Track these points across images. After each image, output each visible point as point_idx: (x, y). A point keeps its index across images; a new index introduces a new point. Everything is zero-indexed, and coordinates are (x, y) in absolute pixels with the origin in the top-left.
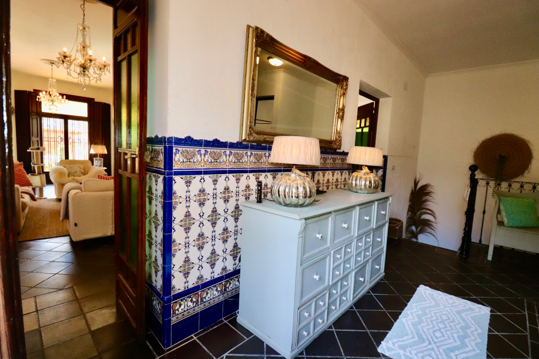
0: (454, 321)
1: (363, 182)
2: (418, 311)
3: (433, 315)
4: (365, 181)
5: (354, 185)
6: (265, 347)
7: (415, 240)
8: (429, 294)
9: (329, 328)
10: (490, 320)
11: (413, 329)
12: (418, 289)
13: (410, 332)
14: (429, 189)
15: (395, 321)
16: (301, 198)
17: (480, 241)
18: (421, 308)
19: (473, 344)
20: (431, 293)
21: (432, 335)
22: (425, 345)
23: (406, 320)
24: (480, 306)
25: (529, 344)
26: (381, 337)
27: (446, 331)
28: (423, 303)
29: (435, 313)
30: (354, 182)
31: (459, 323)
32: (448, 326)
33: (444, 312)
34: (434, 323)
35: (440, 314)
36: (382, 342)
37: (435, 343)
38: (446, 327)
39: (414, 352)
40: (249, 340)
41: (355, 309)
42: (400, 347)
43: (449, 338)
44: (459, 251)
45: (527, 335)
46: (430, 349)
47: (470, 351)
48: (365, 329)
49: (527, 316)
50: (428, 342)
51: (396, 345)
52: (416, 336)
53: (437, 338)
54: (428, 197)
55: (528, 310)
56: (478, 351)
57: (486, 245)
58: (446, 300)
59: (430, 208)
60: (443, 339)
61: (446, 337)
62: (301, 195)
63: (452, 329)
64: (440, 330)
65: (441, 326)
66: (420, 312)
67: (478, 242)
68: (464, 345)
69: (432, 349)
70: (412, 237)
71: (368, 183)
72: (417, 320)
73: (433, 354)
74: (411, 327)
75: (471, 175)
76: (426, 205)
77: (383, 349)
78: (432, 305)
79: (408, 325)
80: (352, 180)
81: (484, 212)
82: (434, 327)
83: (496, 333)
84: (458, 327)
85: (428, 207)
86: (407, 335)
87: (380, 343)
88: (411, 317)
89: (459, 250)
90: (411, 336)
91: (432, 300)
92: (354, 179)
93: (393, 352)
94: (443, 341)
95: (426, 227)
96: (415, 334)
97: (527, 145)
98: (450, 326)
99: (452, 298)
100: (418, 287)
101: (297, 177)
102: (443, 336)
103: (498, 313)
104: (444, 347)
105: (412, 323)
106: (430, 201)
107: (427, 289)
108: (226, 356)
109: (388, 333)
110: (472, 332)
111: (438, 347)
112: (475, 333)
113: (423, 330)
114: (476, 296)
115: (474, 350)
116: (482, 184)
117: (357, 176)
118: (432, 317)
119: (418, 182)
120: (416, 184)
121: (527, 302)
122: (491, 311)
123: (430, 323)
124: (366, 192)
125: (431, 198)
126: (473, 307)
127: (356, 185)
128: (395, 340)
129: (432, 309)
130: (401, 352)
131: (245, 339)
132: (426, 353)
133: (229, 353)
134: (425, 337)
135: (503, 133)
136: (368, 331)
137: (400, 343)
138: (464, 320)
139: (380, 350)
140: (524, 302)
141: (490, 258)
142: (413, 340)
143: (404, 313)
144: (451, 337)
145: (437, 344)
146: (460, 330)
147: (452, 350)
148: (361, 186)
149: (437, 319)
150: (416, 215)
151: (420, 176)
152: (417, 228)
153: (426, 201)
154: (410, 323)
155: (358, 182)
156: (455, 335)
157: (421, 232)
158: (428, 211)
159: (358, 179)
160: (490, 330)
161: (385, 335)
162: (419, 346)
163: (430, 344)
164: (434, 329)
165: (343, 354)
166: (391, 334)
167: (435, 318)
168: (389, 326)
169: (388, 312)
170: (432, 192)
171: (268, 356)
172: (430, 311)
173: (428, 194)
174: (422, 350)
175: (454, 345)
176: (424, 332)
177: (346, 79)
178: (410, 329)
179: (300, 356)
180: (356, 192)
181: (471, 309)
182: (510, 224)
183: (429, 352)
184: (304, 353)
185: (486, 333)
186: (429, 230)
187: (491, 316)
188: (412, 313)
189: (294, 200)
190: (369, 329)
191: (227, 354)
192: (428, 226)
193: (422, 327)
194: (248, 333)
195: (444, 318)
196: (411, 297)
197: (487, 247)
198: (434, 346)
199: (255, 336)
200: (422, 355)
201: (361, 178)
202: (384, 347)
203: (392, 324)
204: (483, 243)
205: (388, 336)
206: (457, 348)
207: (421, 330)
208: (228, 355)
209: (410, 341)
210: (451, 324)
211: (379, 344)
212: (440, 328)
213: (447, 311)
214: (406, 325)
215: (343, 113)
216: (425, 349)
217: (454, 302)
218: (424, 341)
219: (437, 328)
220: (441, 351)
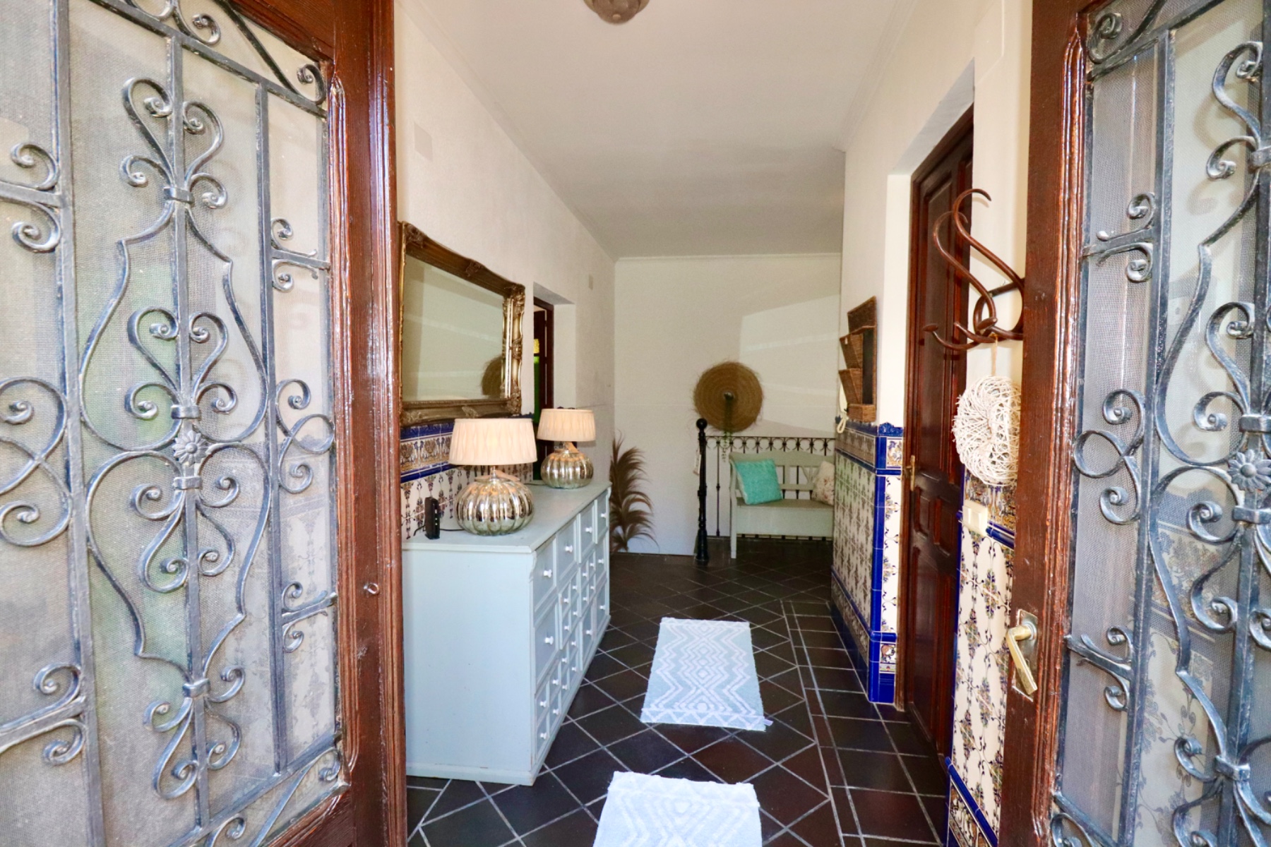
0: (715, 652)
1: (571, 470)
2: (671, 654)
3: (690, 652)
4: (574, 468)
5: (556, 476)
6: (481, 786)
7: (622, 550)
8: (677, 627)
9: (564, 721)
10: (752, 637)
11: (673, 679)
12: (661, 624)
13: (671, 684)
14: (637, 458)
15: (648, 677)
16: (517, 517)
17: (718, 532)
18: (673, 650)
19: (741, 670)
20: (679, 625)
21: (697, 677)
22: (692, 692)
23: (662, 671)
24: (738, 623)
25: (794, 650)
26: (638, 705)
27: (710, 666)
28: (673, 642)
29: (691, 650)
30: (555, 472)
31: (722, 652)
32: (711, 661)
33: (702, 645)
34: (694, 662)
35: (698, 648)
36: (643, 710)
37: (703, 685)
38: (709, 662)
39: (684, 704)
40: (446, 791)
41: (589, 683)
42: (667, 706)
43: (716, 674)
44: (696, 555)
45: (790, 642)
46: (699, 695)
47: (740, 681)
48: (614, 703)
49: (786, 620)
50: (695, 688)
51: (661, 706)
52: (680, 686)
53: (703, 679)
54: (636, 471)
55: (786, 613)
56: (748, 677)
57: (725, 537)
58: (699, 628)
59: (641, 491)
60: (709, 677)
61: (713, 674)
62: (518, 511)
63: (716, 662)
64: (703, 668)
65: (703, 663)
66: (674, 655)
67: (715, 534)
68: (733, 676)
69: (702, 694)
70: (619, 547)
71: (578, 470)
72: (673, 666)
73: (704, 698)
74: (670, 677)
75: (700, 434)
76: (635, 487)
77: (647, 717)
78: (684, 640)
79: (666, 676)
80: (552, 467)
81: (718, 487)
82: (696, 667)
83: (761, 650)
84: (721, 657)
85: (637, 489)
86: (669, 688)
87: (641, 712)
88: (665, 665)
89: (695, 552)
90: (673, 688)
91: (683, 635)
92: (555, 465)
93: (660, 715)
94: (711, 679)
95: (638, 525)
96: (677, 684)
97: (755, 378)
98: (713, 660)
99: (704, 624)
100: (660, 621)
101: (506, 484)
102: (709, 674)
103: (758, 626)
104: (714, 686)
105: (669, 672)
106: (639, 479)
107: (672, 622)
108: (423, 828)
109: (644, 696)
110: (737, 658)
111: (707, 689)
112: (741, 658)
113: (684, 675)
114: (730, 612)
115: (744, 678)
116: (711, 444)
117: (559, 461)
118: (690, 656)
119: (618, 448)
120: (615, 451)
121: (784, 603)
122: (751, 626)
123: (690, 664)
124: (577, 485)
125: (640, 472)
126: (730, 627)
127: (560, 475)
128: (657, 701)
129: (687, 646)
130: (670, 711)
131: (439, 792)
132: (696, 701)
133: (424, 822)
134: (690, 683)
135: (726, 361)
136: (619, 703)
137: (664, 702)
138: (726, 647)
139: (643, 720)
140: (780, 604)
141: (734, 555)
142: (678, 692)
143: (655, 662)
144: (717, 672)
145: (706, 686)
146: (725, 660)
147: (722, 686)
148: (569, 475)
149: (696, 656)
150: (621, 507)
151: (621, 434)
152: (624, 530)
153: (633, 479)
154: (667, 673)
155: (562, 470)
156: (721, 668)
157: (632, 533)
158: (639, 497)
159: (563, 464)
160: (754, 650)
161: (642, 700)
162: (687, 696)
163: (698, 688)
164: (697, 670)
165: (600, 744)
166: (648, 696)
167: (693, 656)
168: (644, 687)
169: (635, 669)
170: (641, 462)
171: (493, 795)
172: (685, 649)
173: (634, 466)
174: (691, 699)
175: (723, 679)
176: (687, 678)
177: (520, 289)
178: (669, 680)
179: (542, 773)
180: (560, 488)
181: (730, 631)
182: (752, 501)
183: (700, 698)
184: (546, 767)
185: (751, 653)
186: (643, 529)
187: (753, 632)
188: (665, 660)
189: (507, 523)
190: (619, 700)
191: (421, 824)
192: (641, 523)
193: (683, 673)
194: (439, 782)
195: (704, 652)
196: (657, 639)
197: (728, 539)
198: (703, 689)
199: (453, 780)
200: (693, 704)
201: (566, 462)
202: (648, 714)
203: (646, 683)
204: (721, 534)
205: (647, 699)
206: (728, 682)
207: (682, 676)
208: (424, 824)
209: (674, 695)
210: (714, 657)
211: (639, 712)
212: (703, 666)
213: (704, 642)
214: (663, 677)
215: (521, 348)
216: (694, 696)
217: (709, 628)
218: (690, 688)
219: (699, 667)
220: (712, 692)
